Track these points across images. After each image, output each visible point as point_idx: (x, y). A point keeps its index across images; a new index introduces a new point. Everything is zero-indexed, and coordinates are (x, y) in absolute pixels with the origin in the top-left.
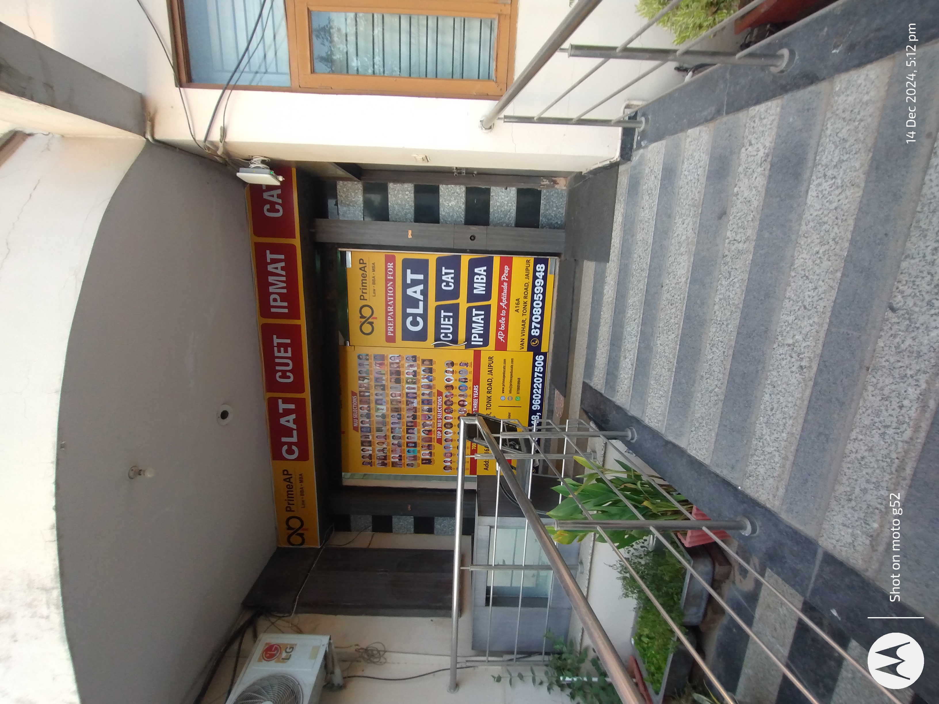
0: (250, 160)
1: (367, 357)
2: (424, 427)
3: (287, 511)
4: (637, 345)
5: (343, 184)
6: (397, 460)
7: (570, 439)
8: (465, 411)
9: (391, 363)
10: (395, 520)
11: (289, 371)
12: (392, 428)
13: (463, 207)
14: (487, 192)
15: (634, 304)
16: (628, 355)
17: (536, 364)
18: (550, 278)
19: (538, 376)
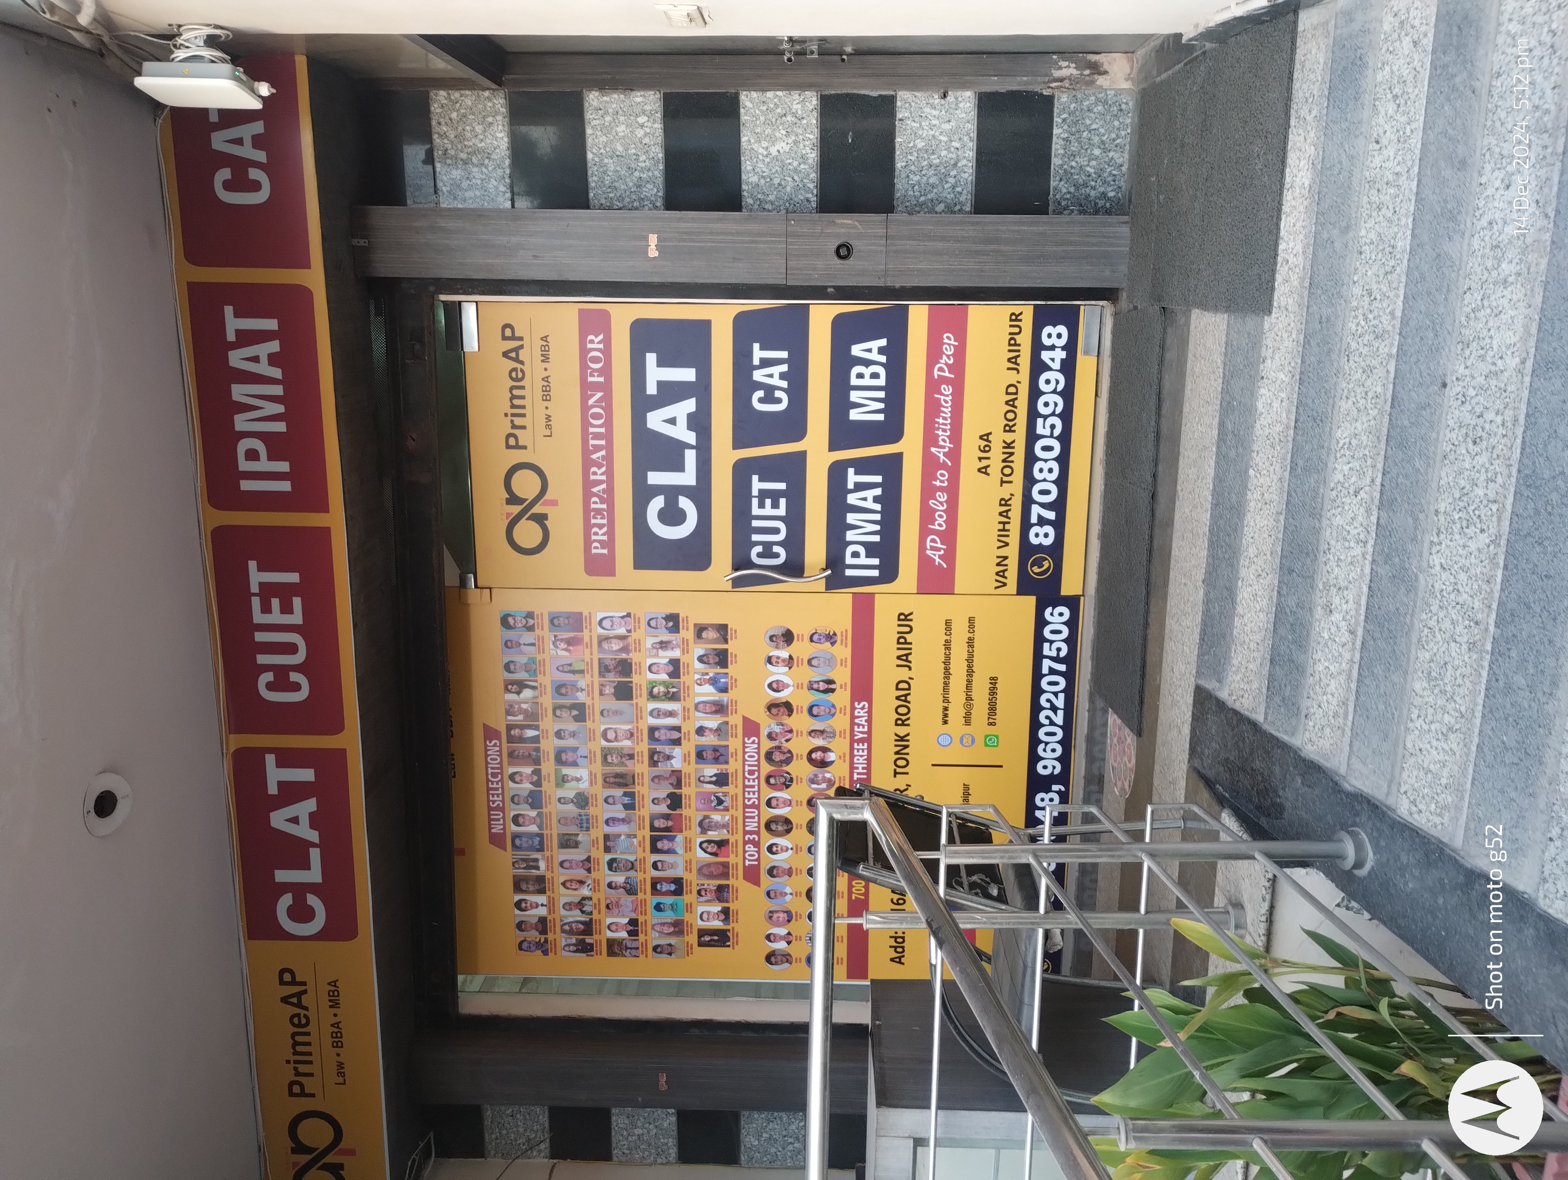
0: (171, 37)
1: (531, 622)
2: (704, 831)
3: (291, 1094)
4: (1367, 570)
5: (449, 98)
6: (624, 934)
7: (1159, 864)
8: (830, 783)
9: (602, 639)
10: (619, 1120)
11: (296, 668)
12: (607, 837)
13: (813, 156)
14: (887, 105)
15: (1354, 442)
16: (1336, 600)
17: (1046, 632)
18: (1085, 366)
19: (1052, 671)
